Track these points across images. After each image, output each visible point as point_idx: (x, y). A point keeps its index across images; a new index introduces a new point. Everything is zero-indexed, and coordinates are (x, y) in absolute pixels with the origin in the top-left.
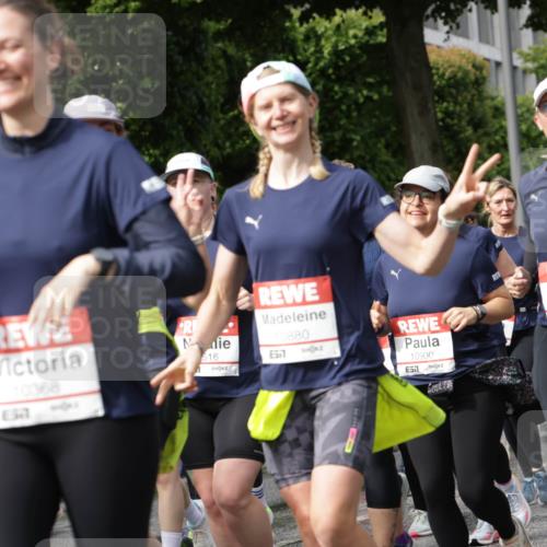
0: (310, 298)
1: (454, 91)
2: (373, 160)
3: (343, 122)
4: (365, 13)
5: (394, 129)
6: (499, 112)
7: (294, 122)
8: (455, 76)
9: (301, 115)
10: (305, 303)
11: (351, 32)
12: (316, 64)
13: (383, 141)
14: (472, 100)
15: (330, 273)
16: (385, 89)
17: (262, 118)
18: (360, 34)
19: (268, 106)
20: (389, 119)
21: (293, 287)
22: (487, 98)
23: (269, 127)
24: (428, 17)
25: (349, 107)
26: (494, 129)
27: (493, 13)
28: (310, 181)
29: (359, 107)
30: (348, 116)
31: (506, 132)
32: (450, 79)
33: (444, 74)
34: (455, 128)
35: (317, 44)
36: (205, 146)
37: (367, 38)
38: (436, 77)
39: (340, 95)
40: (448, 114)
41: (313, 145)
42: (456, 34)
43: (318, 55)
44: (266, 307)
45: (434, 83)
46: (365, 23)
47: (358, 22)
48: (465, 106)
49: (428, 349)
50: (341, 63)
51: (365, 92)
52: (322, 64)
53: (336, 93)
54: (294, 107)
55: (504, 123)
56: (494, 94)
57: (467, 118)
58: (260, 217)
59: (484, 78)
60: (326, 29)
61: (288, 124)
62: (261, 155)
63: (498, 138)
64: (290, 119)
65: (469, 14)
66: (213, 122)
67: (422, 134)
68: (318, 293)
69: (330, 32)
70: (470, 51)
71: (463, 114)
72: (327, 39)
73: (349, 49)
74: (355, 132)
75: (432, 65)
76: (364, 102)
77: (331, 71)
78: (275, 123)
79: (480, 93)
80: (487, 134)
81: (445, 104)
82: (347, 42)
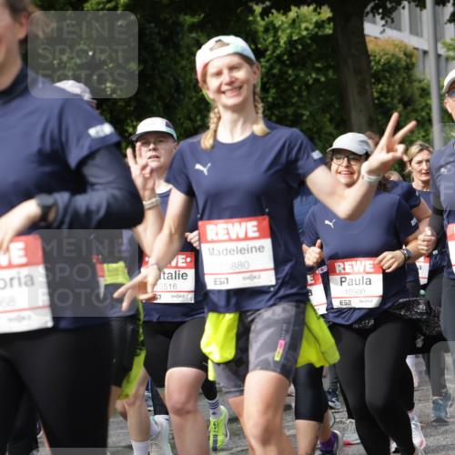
0: (251, 234)
1: (387, 75)
2: (319, 132)
3: (294, 100)
4: (315, 10)
5: (337, 106)
6: (425, 92)
7: (240, 87)
8: (389, 62)
9: (246, 81)
10: (246, 238)
11: (303, 25)
12: (274, 52)
13: (328, 116)
14: (403, 82)
15: (269, 214)
16: (331, 73)
17: (213, 83)
18: (311, 27)
19: (219, 74)
20: (333, 98)
21: (237, 225)
22: (415, 81)
23: (219, 91)
24: (368, 13)
25: (300, 88)
26: (420, 107)
27: (421, 10)
28: (253, 137)
29: (308, 87)
30: (300, 96)
31: (430, 109)
32: (385, 64)
33: (380, 61)
34: (389, 105)
35: (275, 35)
36: (180, 119)
37: (316, 30)
38: (373, 63)
39: (293, 77)
40: (382, 94)
41: (256, 107)
42: (391, 27)
43: (276, 44)
44: (213, 241)
45: (372, 68)
46: (315, 18)
47: (309, 17)
48: (397, 87)
49: (361, 287)
50: (294, 51)
51: (314, 75)
52: (278, 52)
53: (290, 76)
54: (241, 74)
55: (429, 101)
56: (422, 77)
57: (399, 97)
58: (209, 165)
59: (413, 64)
60: (283, 23)
61: (235, 88)
62: (212, 115)
63: (424, 114)
64: (237, 84)
65: (402, 11)
66: (186, 99)
67: (361, 111)
68: (258, 231)
69: (286, 25)
70: (402, 42)
71: (395, 94)
72: (284, 31)
73: (302, 39)
74: (305, 108)
75: (370, 53)
76: (313, 84)
77: (286, 57)
78: (224, 88)
79: (410, 77)
80: (415, 111)
81: (380, 86)
82: (299, 33)
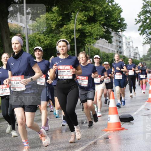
6: (24, 38)
31: (26, 43)
45: (10, 31)
55: (25, 41)
56: (23, 34)
67: (7, 43)
75: (9, 27)
